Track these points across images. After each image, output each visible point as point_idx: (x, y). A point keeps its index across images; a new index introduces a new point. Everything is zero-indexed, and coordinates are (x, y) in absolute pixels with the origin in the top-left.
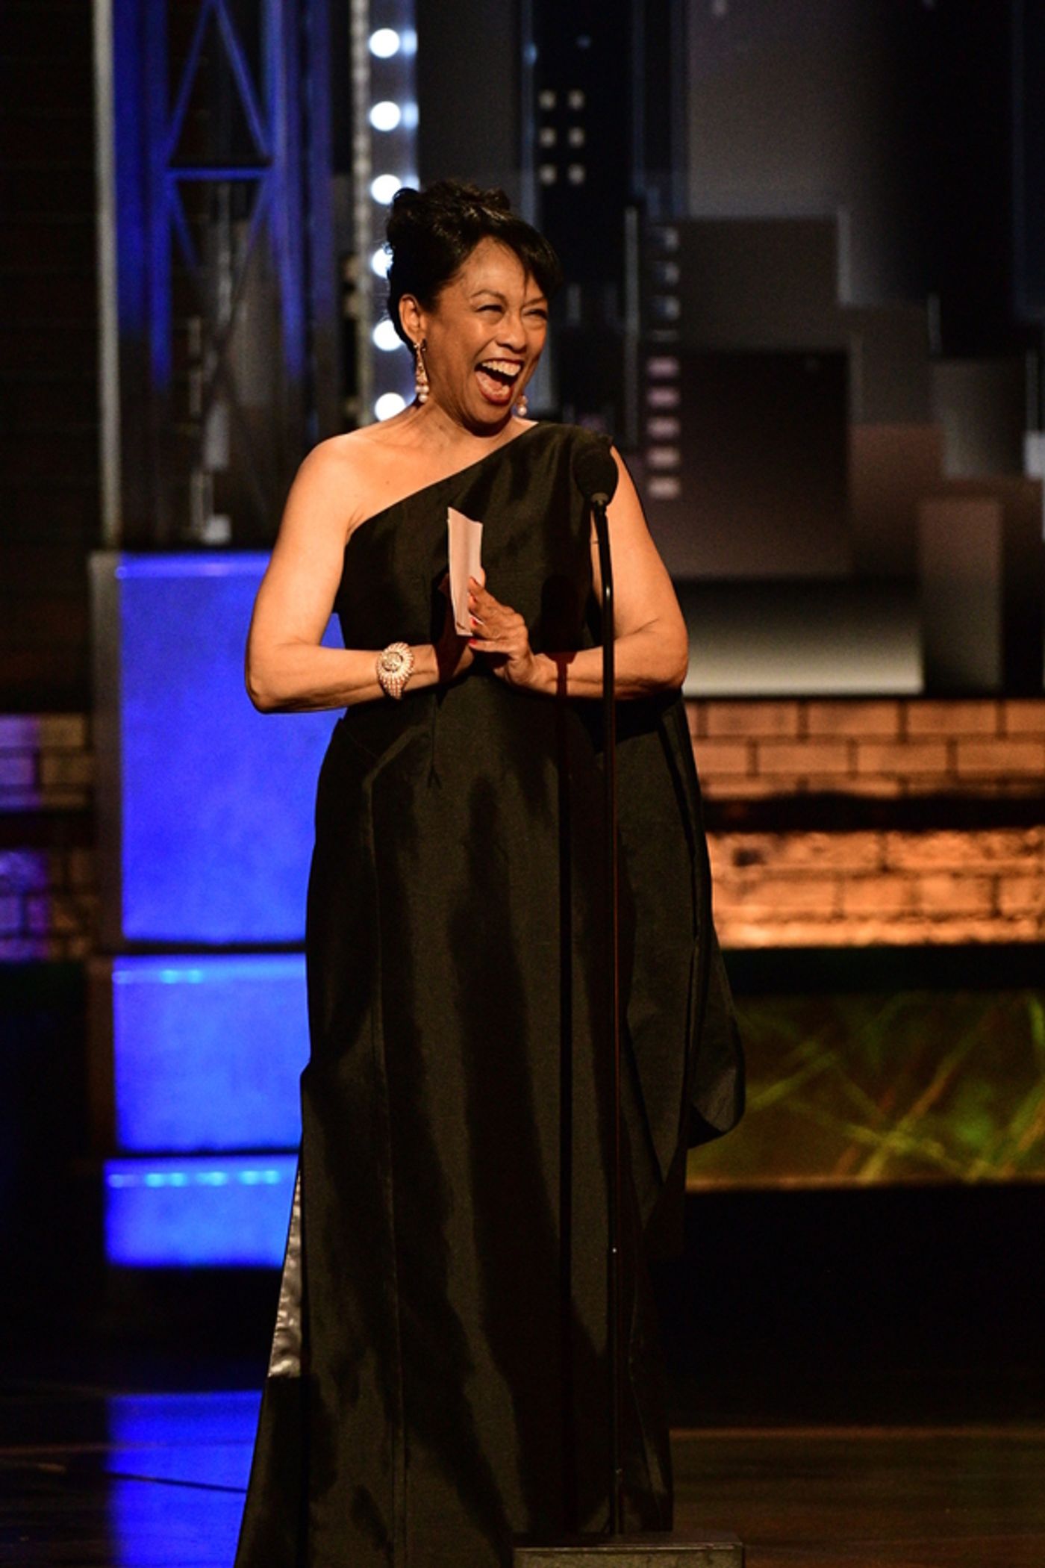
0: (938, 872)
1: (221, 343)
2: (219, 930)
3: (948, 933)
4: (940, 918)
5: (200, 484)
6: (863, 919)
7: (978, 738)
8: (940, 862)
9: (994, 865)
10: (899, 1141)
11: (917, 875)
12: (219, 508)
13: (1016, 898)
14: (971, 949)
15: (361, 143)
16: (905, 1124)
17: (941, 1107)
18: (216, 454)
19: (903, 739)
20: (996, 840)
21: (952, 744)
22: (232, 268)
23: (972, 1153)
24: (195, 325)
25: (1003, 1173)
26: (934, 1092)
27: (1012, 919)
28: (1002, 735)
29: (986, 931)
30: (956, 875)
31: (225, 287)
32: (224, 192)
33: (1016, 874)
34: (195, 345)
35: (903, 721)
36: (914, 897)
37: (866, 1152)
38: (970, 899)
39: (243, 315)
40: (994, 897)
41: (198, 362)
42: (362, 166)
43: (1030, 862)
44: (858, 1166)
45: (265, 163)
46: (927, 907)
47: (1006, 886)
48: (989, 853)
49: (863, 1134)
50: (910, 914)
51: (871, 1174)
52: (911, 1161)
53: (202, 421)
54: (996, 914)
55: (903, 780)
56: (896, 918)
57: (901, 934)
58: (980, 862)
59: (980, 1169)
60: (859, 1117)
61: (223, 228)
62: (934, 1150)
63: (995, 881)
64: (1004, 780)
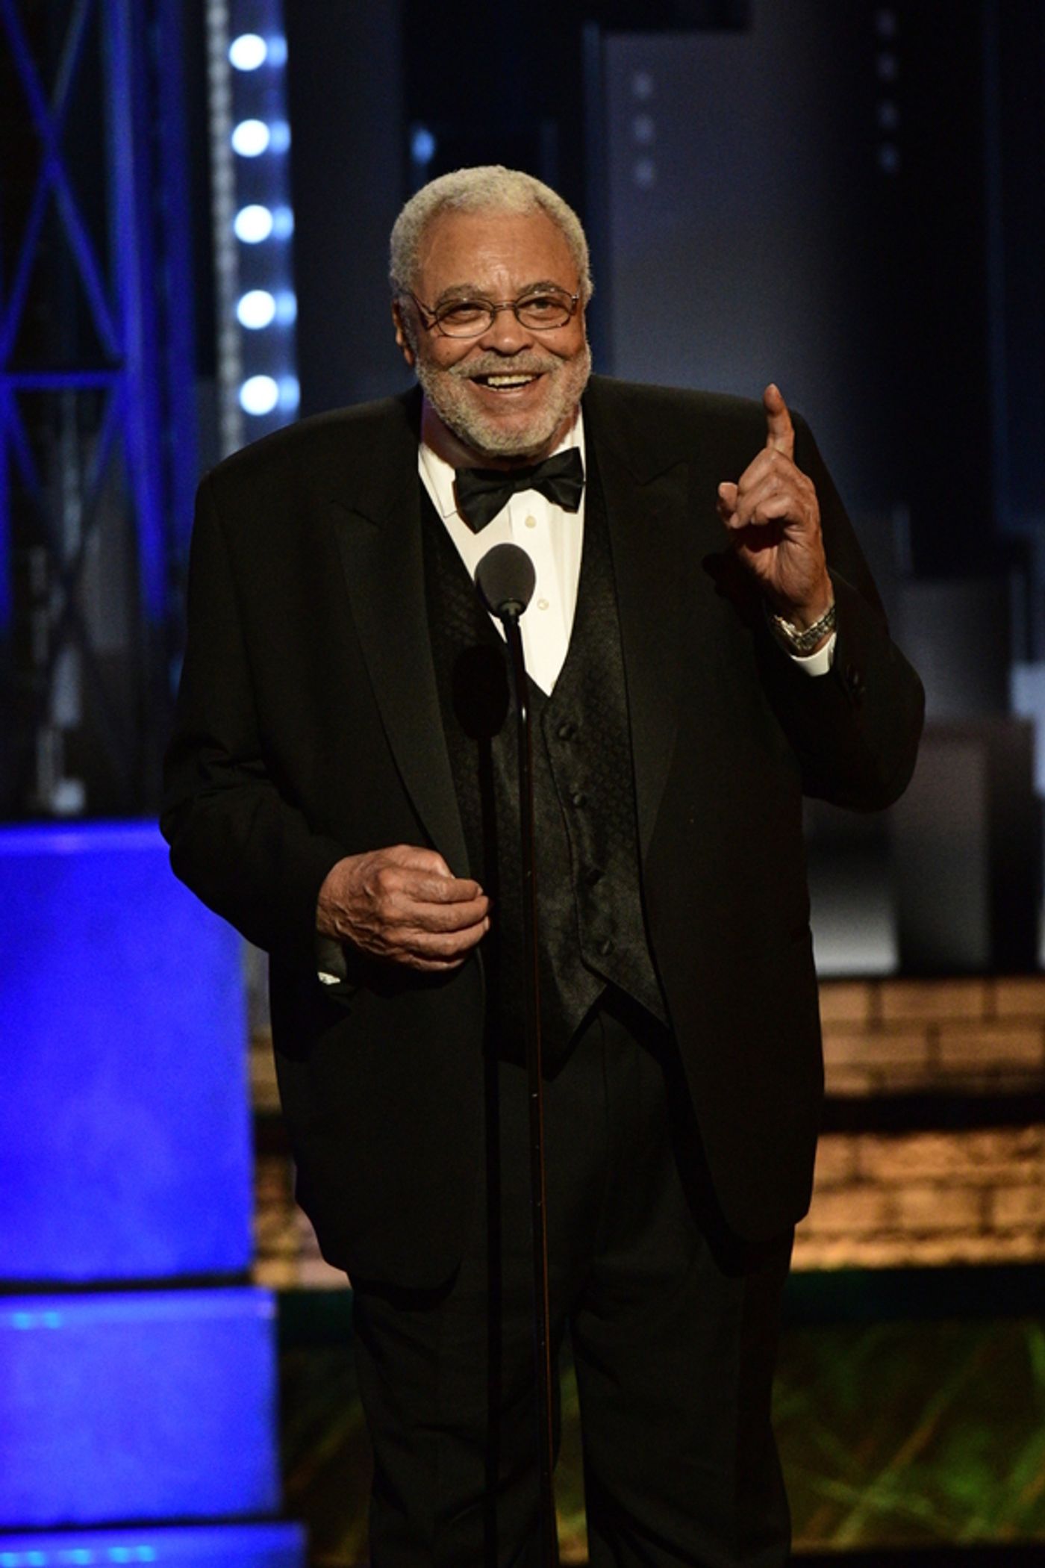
0: (920, 1182)
1: (69, 576)
2: (78, 1265)
3: (932, 1253)
4: (924, 1235)
5: (48, 745)
6: (833, 1237)
7: (963, 1023)
8: (921, 1170)
9: (986, 1170)
10: (880, 1497)
11: (892, 1186)
12: (71, 769)
13: (1011, 1210)
14: (958, 1271)
15: (229, 342)
16: (888, 1477)
17: (928, 1456)
18: (66, 707)
19: (875, 1026)
20: (987, 1143)
21: (933, 1032)
22: (80, 489)
23: (966, 1510)
24: (38, 559)
25: (1002, 1532)
26: (918, 1439)
27: (1007, 1234)
28: (990, 1019)
29: (976, 1250)
30: (941, 1184)
31: (72, 513)
32: (69, 402)
33: (1010, 1183)
34: (39, 579)
35: (875, 1005)
36: (891, 1212)
37: (842, 1511)
38: (957, 1212)
39: (95, 543)
40: (985, 1208)
41: (43, 600)
42: (230, 368)
43: (1026, 1168)
44: (832, 1528)
45: (116, 366)
46: (908, 1222)
47: (1000, 1196)
48: (978, 1159)
49: (838, 1490)
50: (886, 1231)
51: (847, 1537)
52: (895, 1520)
53: (49, 670)
54: (986, 1230)
55: (877, 1074)
56: (871, 1237)
57: (876, 1255)
58: (966, 1168)
59: (975, 1528)
60: (832, 1472)
61: (68, 445)
62: (921, 1507)
63: (985, 1192)
64: (995, 1071)
